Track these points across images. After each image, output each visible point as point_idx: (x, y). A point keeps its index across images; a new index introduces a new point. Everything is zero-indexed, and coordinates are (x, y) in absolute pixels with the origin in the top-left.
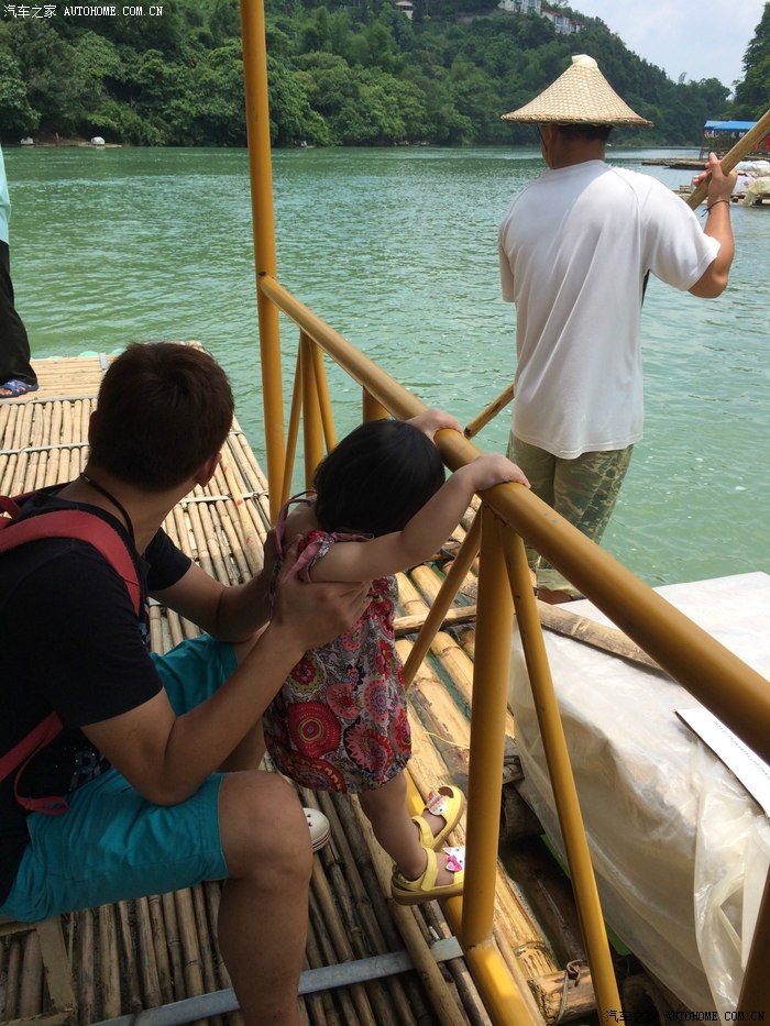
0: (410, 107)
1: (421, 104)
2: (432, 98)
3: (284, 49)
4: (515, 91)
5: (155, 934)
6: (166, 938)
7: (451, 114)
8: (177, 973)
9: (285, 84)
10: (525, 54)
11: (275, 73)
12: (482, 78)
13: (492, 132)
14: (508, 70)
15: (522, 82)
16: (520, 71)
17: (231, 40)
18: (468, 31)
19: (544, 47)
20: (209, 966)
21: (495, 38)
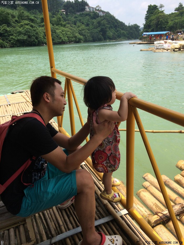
0: (69, 34)
1: (71, 33)
2: (73, 32)
3: (36, 22)
4: (92, 29)
5: (51, 221)
6: (54, 222)
7: (78, 35)
8: (58, 229)
9: (38, 31)
10: (93, 21)
11: (35, 28)
12: (84, 27)
13: (88, 39)
14: (89, 24)
15: (93, 27)
16: (92, 25)
17: (23, 21)
18: (79, 16)
19: (97, 19)
20: (66, 226)
21: (85, 17)
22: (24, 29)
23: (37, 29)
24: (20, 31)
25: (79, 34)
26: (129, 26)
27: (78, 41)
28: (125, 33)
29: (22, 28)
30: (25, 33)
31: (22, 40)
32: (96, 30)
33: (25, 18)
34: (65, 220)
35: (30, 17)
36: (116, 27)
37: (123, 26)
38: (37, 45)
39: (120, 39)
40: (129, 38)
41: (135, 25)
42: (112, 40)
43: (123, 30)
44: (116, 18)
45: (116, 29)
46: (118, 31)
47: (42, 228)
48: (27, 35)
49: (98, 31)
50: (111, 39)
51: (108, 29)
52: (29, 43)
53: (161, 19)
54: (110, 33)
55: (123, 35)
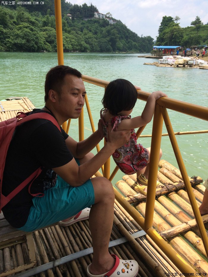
0: (73, 42)
1: (76, 41)
2: (79, 40)
3: (38, 26)
4: (100, 38)
5: (54, 241)
6: (57, 242)
7: (84, 44)
8: (62, 250)
9: (39, 35)
10: (102, 29)
11: (36, 32)
12: (91, 35)
13: (95, 49)
14: (98, 33)
15: (101, 36)
16: (101, 33)
17: (23, 23)
18: (87, 22)
19: (107, 27)
20: (71, 247)
21: (94, 24)
22: (23, 32)
23: (38, 33)
24: (17, 34)
25: (85, 42)
26: (142, 38)
27: (83, 50)
28: (137, 45)
29: (20, 31)
30: (24, 36)
31: (20, 44)
32: (105, 40)
33: (25, 20)
34: (70, 241)
35: (31, 19)
36: (127, 37)
37: (135, 38)
38: (36, 51)
39: (131, 51)
40: (141, 52)
41: (148, 37)
42: (122, 52)
43: (135, 42)
44: (128, 28)
45: (127, 40)
46: (129, 42)
47: (43, 249)
48: (26, 39)
49: (107, 41)
50: (120, 50)
51: (118, 39)
52: (27, 48)
53: (175, 33)
54: (121, 44)
55: (134, 47)
